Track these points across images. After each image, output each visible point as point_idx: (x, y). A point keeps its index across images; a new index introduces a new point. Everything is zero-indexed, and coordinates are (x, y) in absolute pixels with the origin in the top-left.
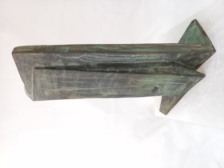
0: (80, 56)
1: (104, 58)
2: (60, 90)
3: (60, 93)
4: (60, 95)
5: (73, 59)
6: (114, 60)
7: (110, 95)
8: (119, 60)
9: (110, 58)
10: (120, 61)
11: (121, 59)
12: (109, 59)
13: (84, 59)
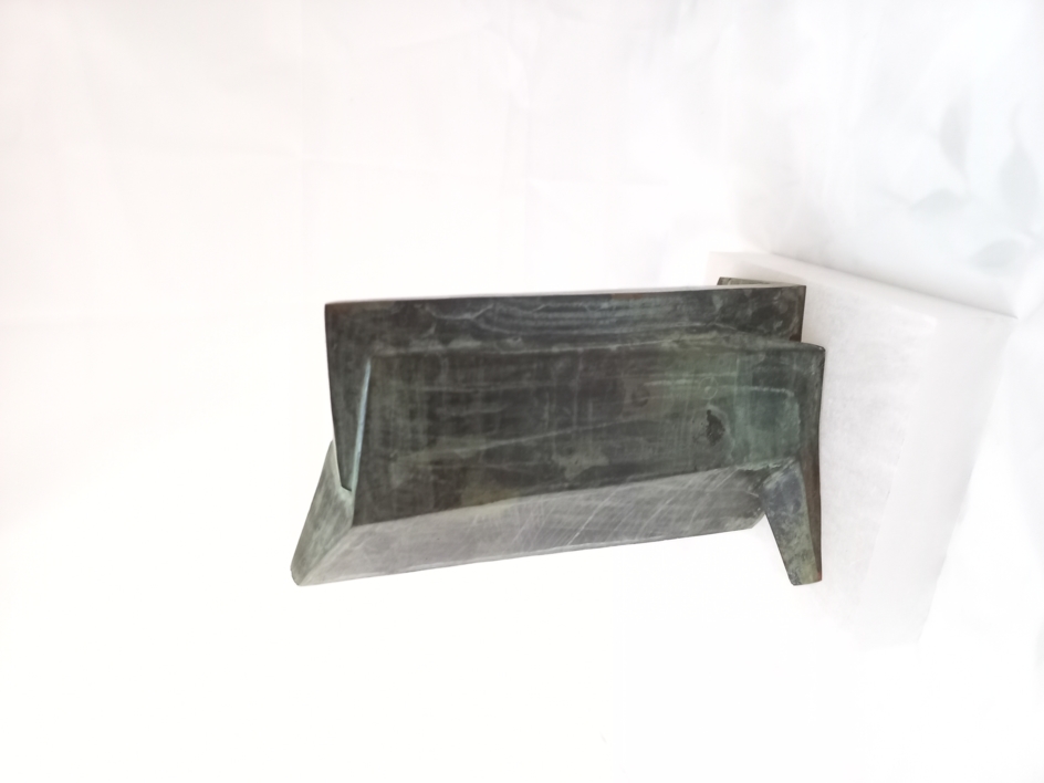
0: (478, 310)
1: (536, 316)
2: (437, 453)
3: (434, 472)
4: (435, 484)
5: (463, 321)
6: (562, 323)
7: (587, 468)
8: (576, 323)
9: (551, 315)
10: (578, 327)
11: (577, 319)
12: (547, 319)
13: (488, 321)
